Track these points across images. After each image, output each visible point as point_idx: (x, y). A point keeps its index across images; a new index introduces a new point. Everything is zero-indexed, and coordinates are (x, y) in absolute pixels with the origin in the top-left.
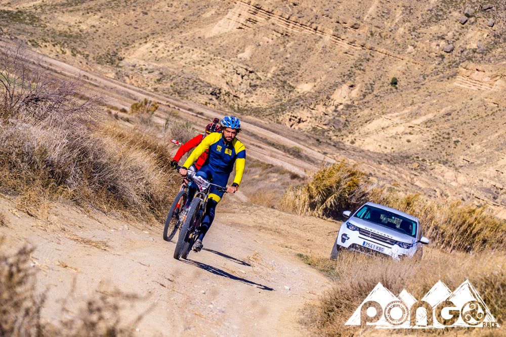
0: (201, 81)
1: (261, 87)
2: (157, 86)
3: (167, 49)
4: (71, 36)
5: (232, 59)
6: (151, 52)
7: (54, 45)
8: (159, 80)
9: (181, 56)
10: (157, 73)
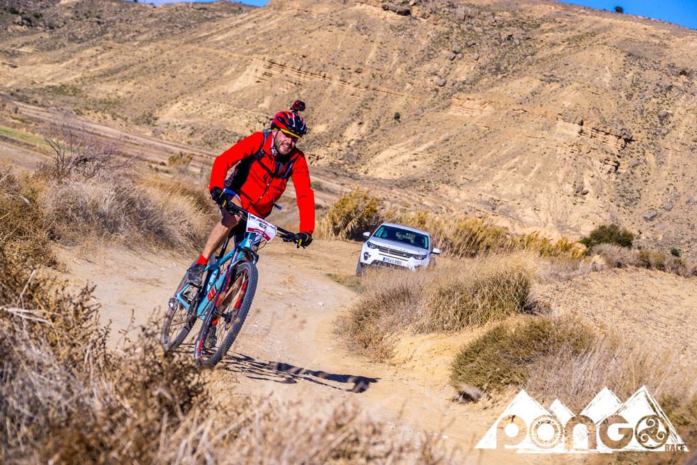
0: (228, 131)
2: (190, 139)
3: (196, 106)
4: (110, 103)
5: (254, 109)
6: (182, 110)
7: (96, 112)
8: (191, 134)
9: (208, 111)
10: (189, 128)
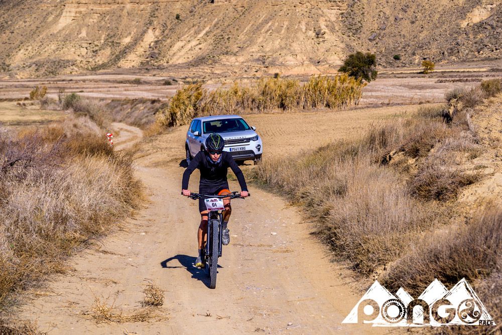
0: (62, 60)
1: (100, 50)
2: (37, 73)
3: (34, 49)
5: (76, 40)
6: (25, 54)
8: (37, 70)
9: (44, 50)
10: (34, 65)
